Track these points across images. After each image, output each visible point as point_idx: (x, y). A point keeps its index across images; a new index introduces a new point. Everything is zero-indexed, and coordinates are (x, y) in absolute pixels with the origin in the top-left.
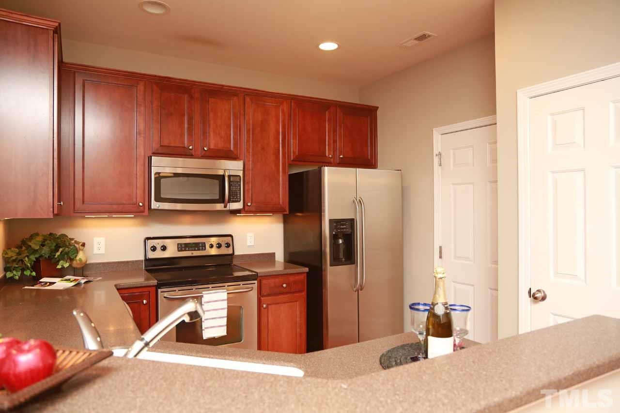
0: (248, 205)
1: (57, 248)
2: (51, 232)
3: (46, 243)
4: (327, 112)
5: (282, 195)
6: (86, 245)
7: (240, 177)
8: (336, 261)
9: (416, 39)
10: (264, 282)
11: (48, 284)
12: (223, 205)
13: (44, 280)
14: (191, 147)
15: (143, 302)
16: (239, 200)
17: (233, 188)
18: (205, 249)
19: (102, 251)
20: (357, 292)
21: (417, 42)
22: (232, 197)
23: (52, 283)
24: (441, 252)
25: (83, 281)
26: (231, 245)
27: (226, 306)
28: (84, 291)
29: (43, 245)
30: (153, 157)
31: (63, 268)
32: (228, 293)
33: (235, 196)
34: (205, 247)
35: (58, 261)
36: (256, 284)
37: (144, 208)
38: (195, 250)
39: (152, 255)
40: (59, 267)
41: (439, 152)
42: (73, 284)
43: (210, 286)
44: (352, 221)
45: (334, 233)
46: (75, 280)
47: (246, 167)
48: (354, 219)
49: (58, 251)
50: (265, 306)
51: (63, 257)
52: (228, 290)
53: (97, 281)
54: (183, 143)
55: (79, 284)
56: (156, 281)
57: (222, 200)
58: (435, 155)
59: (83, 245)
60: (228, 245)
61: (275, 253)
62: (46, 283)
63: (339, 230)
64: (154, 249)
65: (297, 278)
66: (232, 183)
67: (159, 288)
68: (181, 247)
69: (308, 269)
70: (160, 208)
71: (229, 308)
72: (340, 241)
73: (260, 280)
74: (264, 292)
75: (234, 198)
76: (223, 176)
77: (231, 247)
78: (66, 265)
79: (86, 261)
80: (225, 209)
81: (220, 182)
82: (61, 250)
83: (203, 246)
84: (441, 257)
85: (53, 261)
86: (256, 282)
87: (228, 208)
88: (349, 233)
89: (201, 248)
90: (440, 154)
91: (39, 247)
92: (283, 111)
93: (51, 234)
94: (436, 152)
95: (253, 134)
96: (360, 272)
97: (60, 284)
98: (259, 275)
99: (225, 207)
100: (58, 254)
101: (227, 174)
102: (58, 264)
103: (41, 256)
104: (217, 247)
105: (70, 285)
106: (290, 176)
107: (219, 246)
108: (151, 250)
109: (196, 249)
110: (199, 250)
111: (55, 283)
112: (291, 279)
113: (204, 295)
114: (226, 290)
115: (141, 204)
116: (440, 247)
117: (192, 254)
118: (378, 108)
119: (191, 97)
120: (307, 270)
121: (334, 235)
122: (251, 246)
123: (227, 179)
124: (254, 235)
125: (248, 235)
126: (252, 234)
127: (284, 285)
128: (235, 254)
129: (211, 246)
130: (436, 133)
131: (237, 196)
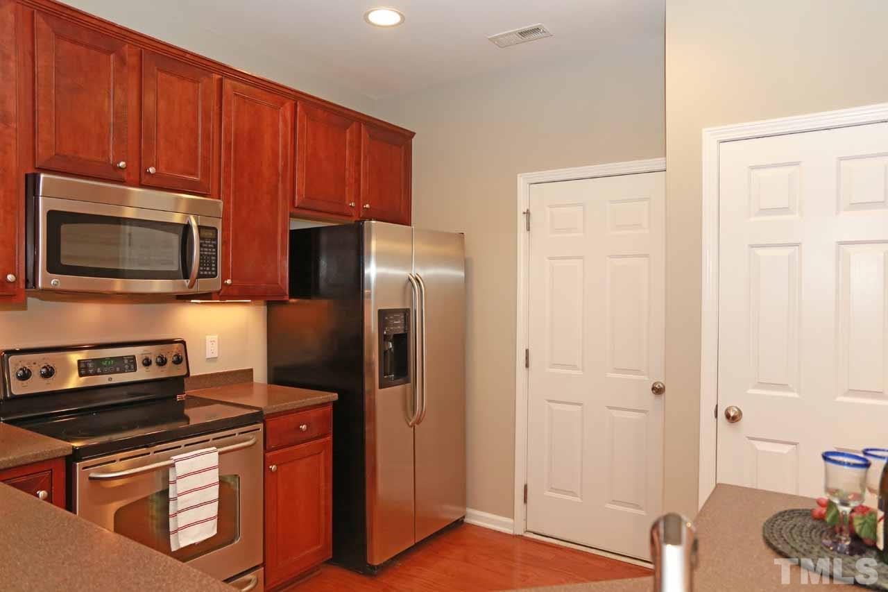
0: (226, 284)
4: (348, 131)
7: (217, 230)
9: (519, 34)
12: (187, 282)
14: (122, 164)
16: (214, 273)
17: (205, 251)
18: (135, 370)
20: (413, 428)
21: (518, 38)
22: (201, 268)
24: (527, 358)
26: (184, 359)
27: (217, 480)
30: (42, 175)
32: (220, 454)
33: (206, 267)
34: (135, 364)
36: (262, 430)
37: (18, 287)
38: (116, 372)
39: (20, 388)
41: (527, 210)
43: (182, 443)
44: (406, 313)
45: (385, 332)
47: (228, 211)
48: (409, 309)
50: (273, 468)
54: (105, 153)
57: (181, 272)
58: (520, 213)
60: (178, 361)
61: (251, 370)
63: (391, 328)
64: (24, 375)
65: (321, 410)
66: (203, 241)
67: (80, 460)
68: (87, 368)
69: (336, 395)
70: (59, 287)
71: (222, 482)
74: (270, 445)
75: (205, 270)
76: (186, 227)
77: (184, 362)
83: (131, 363)
84: (527, 366)
86: (261, 426)
87: (196, 288)
88: (402, 332)
89: (127, 367)
90: (528, 213)
92: (284, 117)
94: (522, 208)
95: (236, 151)
98: (265, 413)
99: (191, 286)
101: (194, 223)
104: (157, 362)
106: (292, 232)
107: (162, 362)
108: (19, 377)
109: (118, 369)
110: (122, 371)
112: (313, 414)
113: (175, 464)
115: (10, 278)
116: (527, 351)
117: (110, 379)
118: (414, 134)
119: (122, 60)
121: (385, 336)
122: (214, 359)
123: (195, 232)
124: (219, 340)
125: (209, 338)
126: (215, 337)
127: (304, 427)
128: (191, 375)
129: (147, 363)
130: (522, 181)
131: (211, 267)
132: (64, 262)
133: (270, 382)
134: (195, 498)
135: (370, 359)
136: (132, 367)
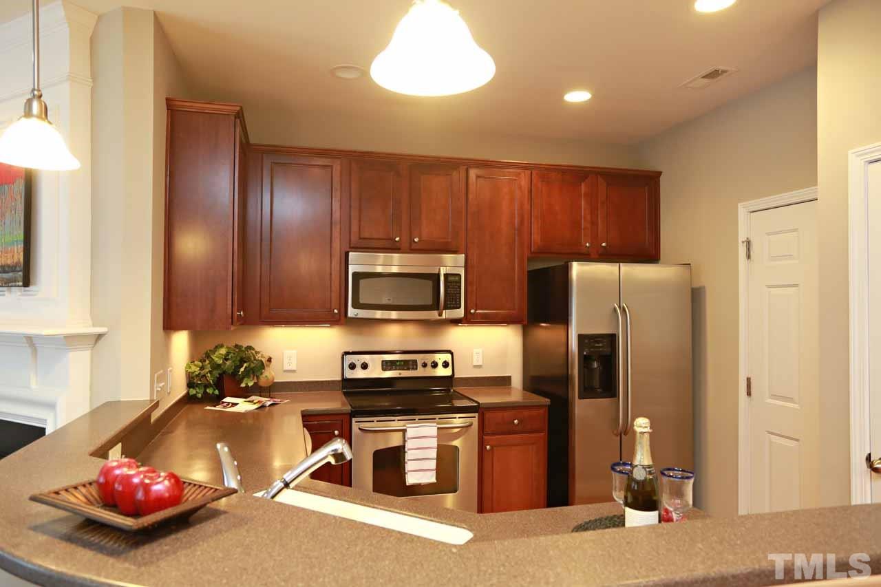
0: (471, 313)
1: (242, 361)
2: (237, 343)
3: (230, 356)
4: (583, 184)
5: (518, 299)
6: (272, 360)
7: (461, 276)
8: (587, 392)
9: (704, 77)
10: (488, 415)
11: (231, 404)
12: (436, 312)
13: (228, 399)
14: (397, 239)
15: (334, 433)
16: (458, 306)
17: (451, 291)
18: (416, 369)
19: (293, 367)
20: (619, 438)
21: (706, 81)
22: (449, 303)
23: (234, 405)
24: (749, 386)
25: (269, 403)
26: (450, 364)
27: (435, 445)
28: (270, 414)
29: (226, 359)
30: (350, 253)
31: (247, 386)
32: (438, 428)
33: (453, 301)
34: (417, 366)
35: (243, 378)
36: (477, 418)
37: (340, 316)
38: (404, 370)
39: (350, 374)
40: (243, 385)
41: (748, 238)
42: (256, 406)
43: (417, 417)
44: (612, 338)
45: (585, 353)
46: (259, 402)
47: (469, 262)
48: (614, 335)
49: (242, 366)
50: (488, 447)
51: (247, 373)
52: (438, 424)
53: (286, 403)
54: (388, 233)
55: (263, 407)
56: (350, 408)
57: (435, 306)
58: (740, 242)
59: (270, 360)
60: (446, 365)
61: (509, 378)
62: (229, 403)
63: (592, 350)
64: (352, 367)
65: (534, 412)
66: (449, 284)
67: (354, 417)
68: (387, 365)
69: (549, 401)
70: (358, 317)
71: (440, 448)
72: (595, 365)
73: (483, 413)
74: (487, 430)
75: (452, 303)
76: (438, 275)
77: (451, 367)
78: (251, 384)
79: (273, 379)
80: (441, 318)
81: (433, 282)
82: (245, 365)
83: (413, 365)
84: (749, 394)
85: (237, 377)
86: (476, 415)
87: (444, 316)
88: (608, 353)
89: (411, 367)
90: (748, 241)
91: (221, 362)
92: (520, 186)
93: (236, 346)
94: (742, 237)
96: (623, 409)
97: (243, 406)
98: (481, 406)
99: (440, 315)
100: (242, 369)
101: (442, 273)
102: (242, 383)
103: (224, 372)
104: (432, 366)
105: (251, 407)
106: (530, 272)
107: (435, 365)
108: (350, 368)
109: (405, 368)
110: (408, 369)
111: (237, 404)
112: (526, 413)
113: (408, 429)
114: (435, 424)
115: (336, 311)
116: (749, 380)
117: (400, 374)
118: (660, 173)
119: (398, 175)
120: (547, 401)
121: (585, 356)
122: (479, 367)
123: (442, 278)
124: (483, 352)
125: (475, 351)
126: (480, 351)
127: (516, 421)
128: (455, 376)
129: (425, 365)
130: (742, 210)
131: (456, 301)
132: (361, 301)
133: (524, 388)
134: (420, 454)
135: (572, 375)
136: (415, 367)
